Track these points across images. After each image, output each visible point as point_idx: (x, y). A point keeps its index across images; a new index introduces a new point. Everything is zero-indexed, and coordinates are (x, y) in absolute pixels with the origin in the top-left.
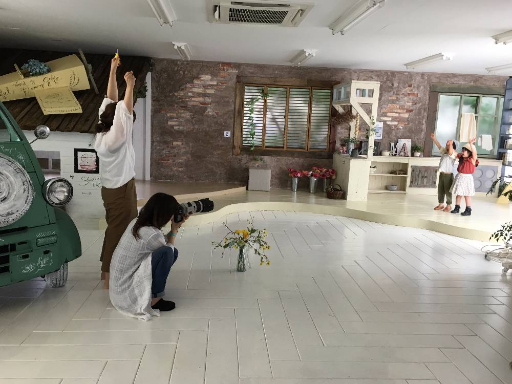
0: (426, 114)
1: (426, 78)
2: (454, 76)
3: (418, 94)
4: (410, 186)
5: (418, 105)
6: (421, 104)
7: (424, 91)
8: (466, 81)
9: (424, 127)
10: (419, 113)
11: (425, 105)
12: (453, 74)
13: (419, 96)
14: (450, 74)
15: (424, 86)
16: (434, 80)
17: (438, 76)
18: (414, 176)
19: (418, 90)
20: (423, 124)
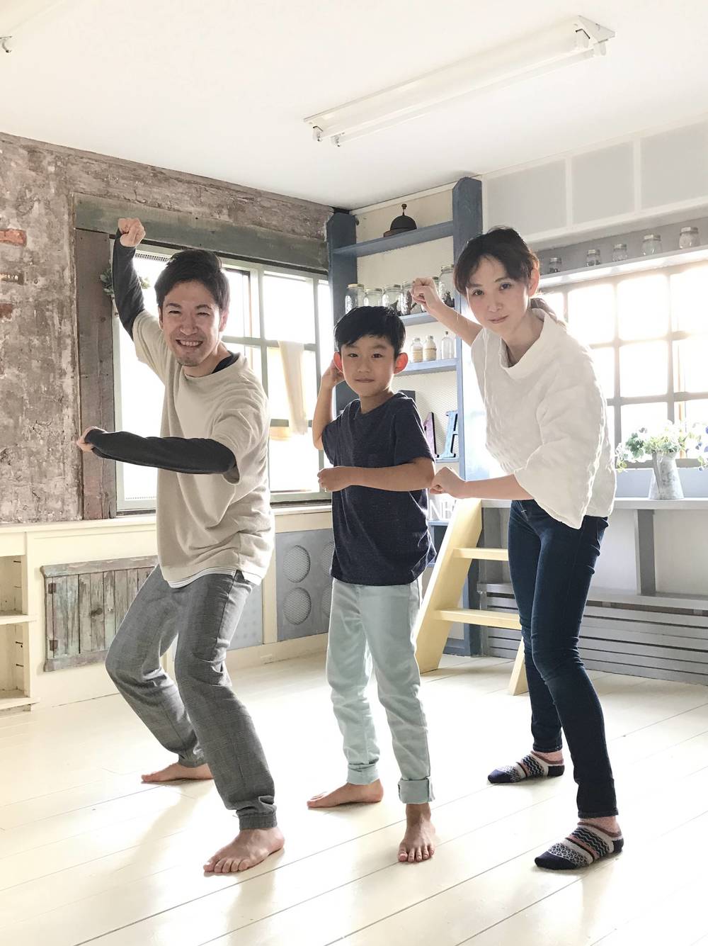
0: (68, 328)
1: (52, 169)
2: (160, 176)
3: (23, 235)
4: (47, 666)
5: (32, 288)
6: (42, 281)
7: (50, 225)
8: (202, 204)
9: (68, 384)
10: (41, 325)
11: (60, 288)
12: (153, 168)
13: (30, 245)
14: (145, 167)
15: (47, 204)
16: (86, 184)
17: (96, 167)
18: (59, 615)
19: (20, 215)
20: (63, 373)
